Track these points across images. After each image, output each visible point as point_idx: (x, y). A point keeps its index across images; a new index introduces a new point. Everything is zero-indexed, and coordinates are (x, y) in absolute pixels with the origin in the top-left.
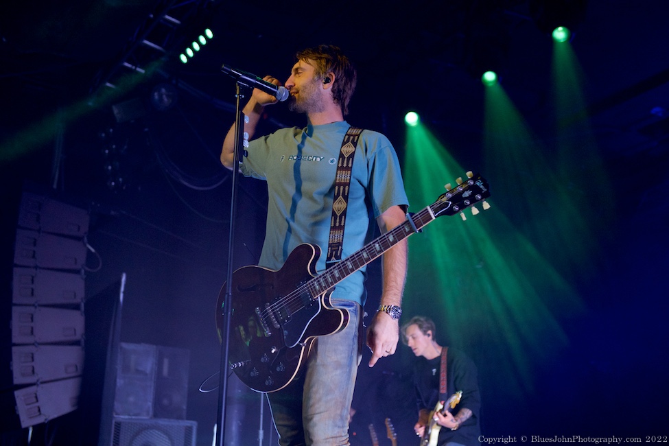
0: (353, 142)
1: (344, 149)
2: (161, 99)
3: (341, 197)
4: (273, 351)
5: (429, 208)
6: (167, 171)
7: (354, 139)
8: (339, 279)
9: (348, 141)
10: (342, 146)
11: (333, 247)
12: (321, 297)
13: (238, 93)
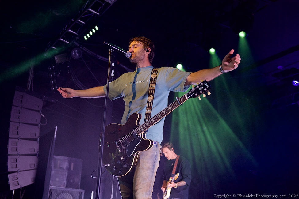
0: (156, 73)
1: (153, 76)
2: (75, 54)
3: (151, 95)
4: (122, 159)
5: (185, 95)
6: (76, 84)
7: (156, 72)
8: (149, 127)
9: (154, 72)
10: (151, 74)
11: (148, 115)
12: (141, 134)
13: (110, 54)
